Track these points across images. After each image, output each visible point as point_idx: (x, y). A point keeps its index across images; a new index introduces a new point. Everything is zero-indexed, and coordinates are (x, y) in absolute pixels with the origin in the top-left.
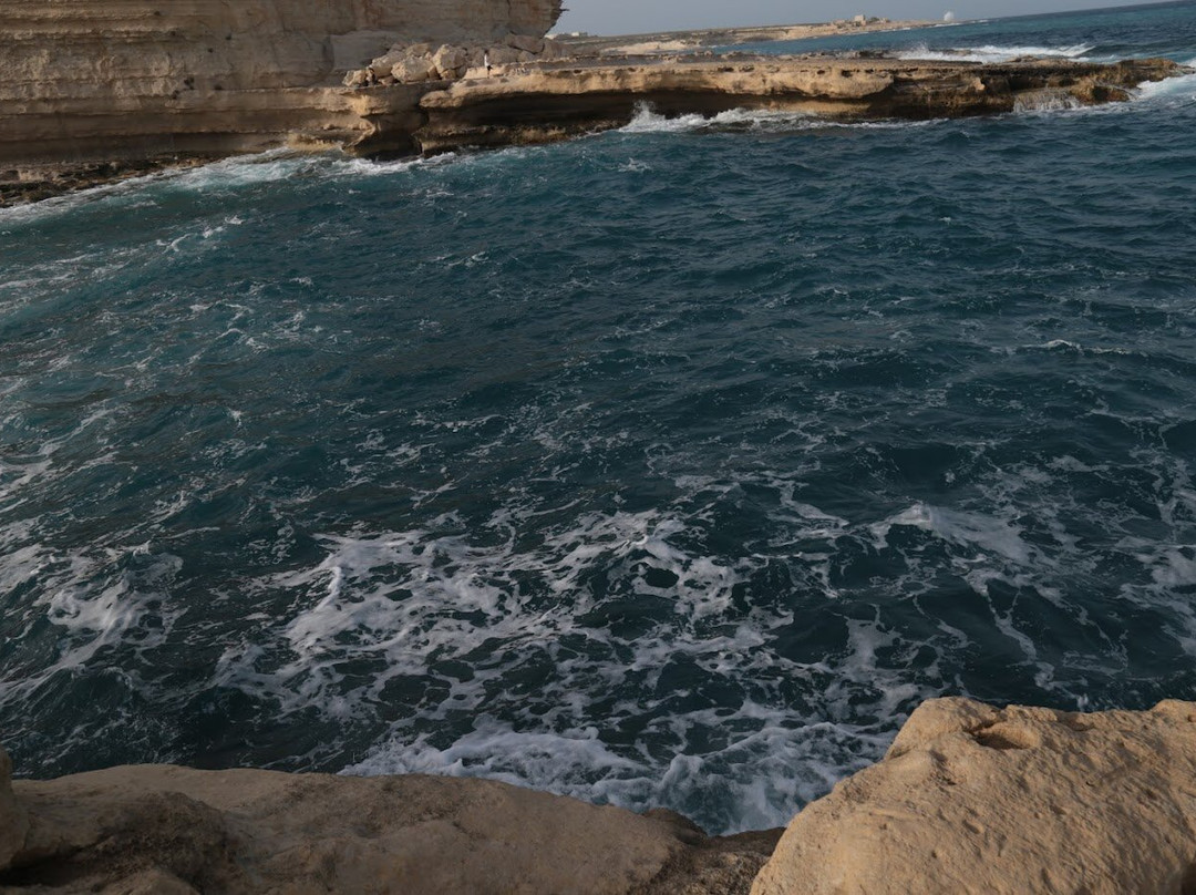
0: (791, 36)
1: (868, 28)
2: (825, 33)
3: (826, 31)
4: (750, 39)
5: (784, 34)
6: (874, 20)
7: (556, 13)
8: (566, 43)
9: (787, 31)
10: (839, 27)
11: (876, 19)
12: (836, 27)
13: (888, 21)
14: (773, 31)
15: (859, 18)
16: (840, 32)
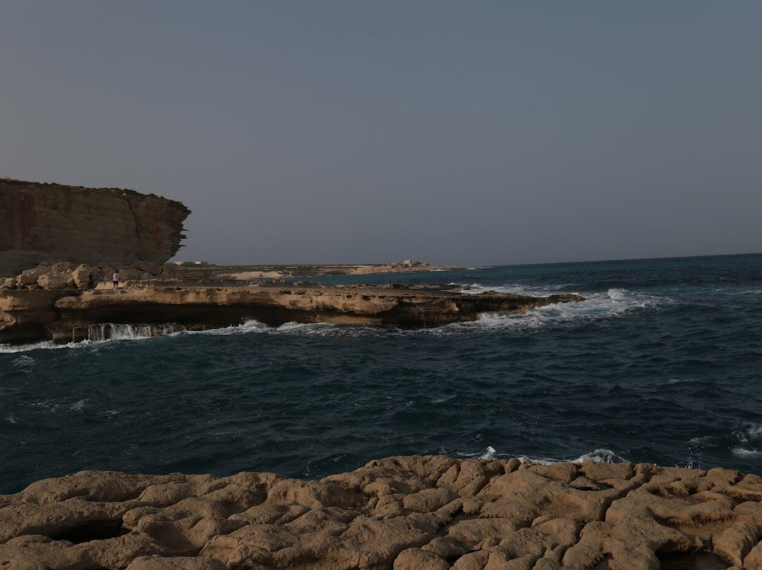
0: (359, 272)
1: (413, 269)
2: (383, 271)
3: (384, 270)
4: (329, 273)
5: (354, 270)
6: (418, 264)
7: (176, 248)
8: (190, 269)
9: (356, 269)
10: (393, 268)
11: (419, 263)
12: (390, 267)
13: (427, 265)
14: (346, 268)
15: (407, 262)
16: (394, 271)
